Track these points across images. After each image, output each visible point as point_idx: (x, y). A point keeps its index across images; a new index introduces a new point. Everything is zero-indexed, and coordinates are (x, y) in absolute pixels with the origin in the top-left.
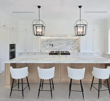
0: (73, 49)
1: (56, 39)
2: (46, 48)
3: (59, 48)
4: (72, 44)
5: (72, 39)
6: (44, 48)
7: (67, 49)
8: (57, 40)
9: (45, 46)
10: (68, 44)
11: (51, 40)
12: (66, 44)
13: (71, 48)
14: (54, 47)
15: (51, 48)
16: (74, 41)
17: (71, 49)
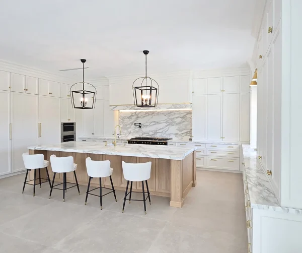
0: (180, 133)
1: (147, 113)
2: (129, 130)
3: (152, 131)
4: (177, 124)
5: (179, 111)
6: (125, 131)
7: (167, 133)
8: (149, 115)
9: (128, 126)
10: (170, 123)
11: (138, 116)
12: (166, 123)
13: (177, 132)
14: (144, 129)
15: (137, 132)
16: (184, 117)
17: (176, 134)
